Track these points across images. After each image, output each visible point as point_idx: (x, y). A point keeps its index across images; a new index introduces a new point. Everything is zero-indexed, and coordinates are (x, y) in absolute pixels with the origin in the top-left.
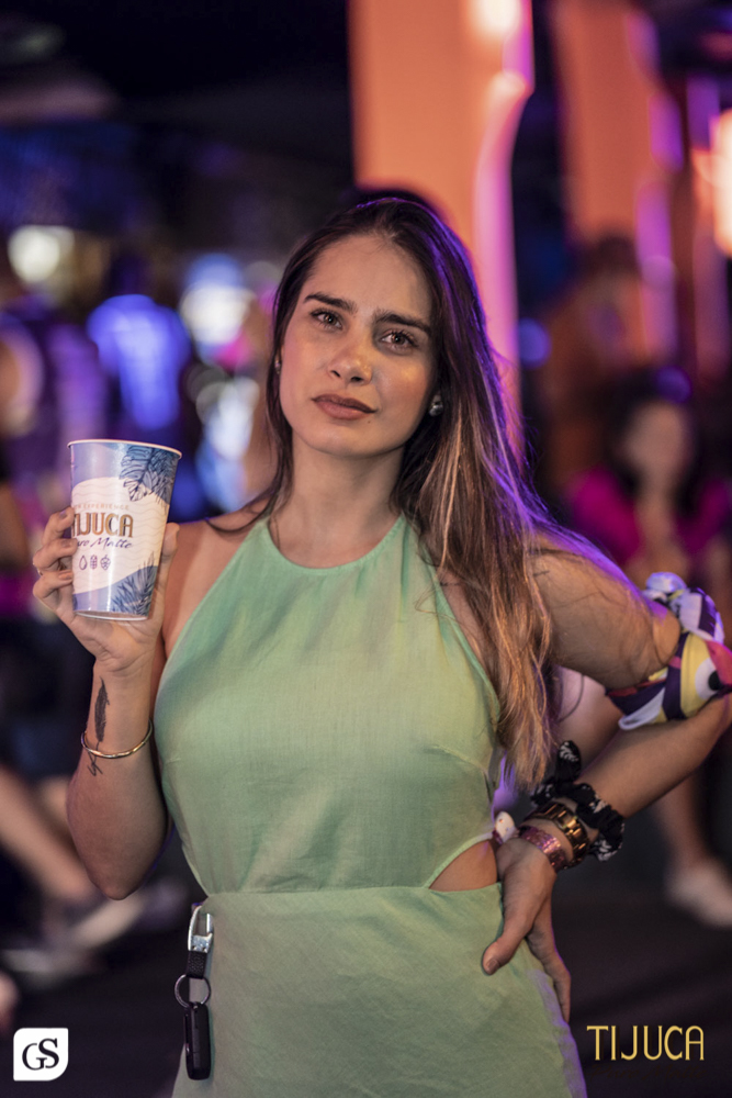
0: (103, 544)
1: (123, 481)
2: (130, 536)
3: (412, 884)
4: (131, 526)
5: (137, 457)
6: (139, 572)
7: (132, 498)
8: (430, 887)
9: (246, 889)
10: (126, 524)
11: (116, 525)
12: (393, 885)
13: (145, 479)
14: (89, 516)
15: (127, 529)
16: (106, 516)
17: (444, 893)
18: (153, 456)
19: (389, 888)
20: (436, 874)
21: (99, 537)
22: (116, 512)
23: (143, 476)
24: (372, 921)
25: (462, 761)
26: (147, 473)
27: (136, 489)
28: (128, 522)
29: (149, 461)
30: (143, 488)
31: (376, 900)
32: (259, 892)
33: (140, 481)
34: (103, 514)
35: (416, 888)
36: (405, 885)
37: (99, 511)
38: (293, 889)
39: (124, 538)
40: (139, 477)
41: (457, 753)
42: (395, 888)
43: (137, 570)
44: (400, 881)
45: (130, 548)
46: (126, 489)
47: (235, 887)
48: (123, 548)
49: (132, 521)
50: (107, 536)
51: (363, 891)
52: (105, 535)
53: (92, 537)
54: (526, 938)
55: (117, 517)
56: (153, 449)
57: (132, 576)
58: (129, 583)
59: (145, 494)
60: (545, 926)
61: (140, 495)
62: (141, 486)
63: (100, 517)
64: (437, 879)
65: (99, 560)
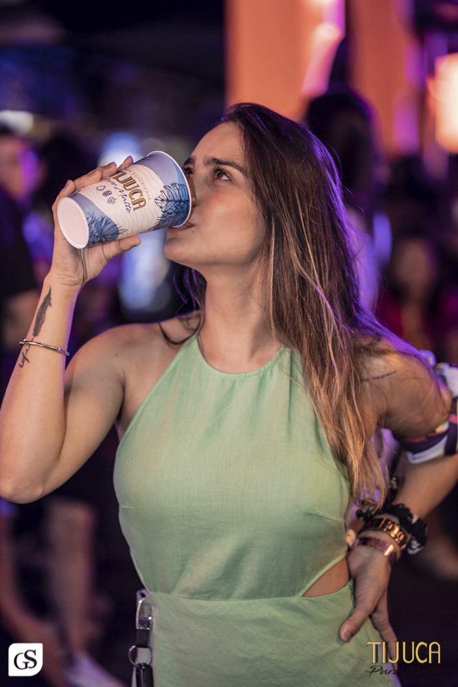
0: (121, 194)
1: (163, 189)
2: (135, 209)
3: (290, 595)
4: (140, 207)
5: (180, 191)
6: (115, 225)
7: (156, 199)
8: (303, 596)
9: (175, 594)
10: (140, 203)
11: (136, 196)
12: (277, 596)
13: (170, 203)
14: (131, 178)
15: (137, 205)
16: (138, 188)
17: (313, 598)
18: (184, 202)
19: (274, 599)
20: (306, 588)
21: (124, 189)
22: (144, 193)
23: (171, 201)
24: (263, 622)
25: (330, 519)
26: (174, 203)
27: (162, 200)
28: (142, 204)
29: (180, 201)
30: (164, 204)
31: (265, 608)
32: (184, 597)
33: (168, 201)
34: (138, 186)
35: (292, 598)
36: (285, 596)
37: (138, 183)
38: (208, 598)
39: (131, 205)
40: (170, 199)
41: (327, 515)
42: (279, 598)
43: (116, 223)
44: (281, 594)
45: (127, 212)
46: (160, 194)
47: (168, 591)
48: (126, 208)
49: (144, 206)
50: (128, 195)
51: (257, 601)
52: (127, 193)
53: (121, 186)
54: (370, 616)
55: (142, 195)
56: (188, 201)
57: (112, 222)
58: (106, 222)
59: (161, 207)
60: (383, 607)
61: (160, 204)
62: (165, 202)
63: (135, 185)
64: (307, 591)
65: (110, 196)
